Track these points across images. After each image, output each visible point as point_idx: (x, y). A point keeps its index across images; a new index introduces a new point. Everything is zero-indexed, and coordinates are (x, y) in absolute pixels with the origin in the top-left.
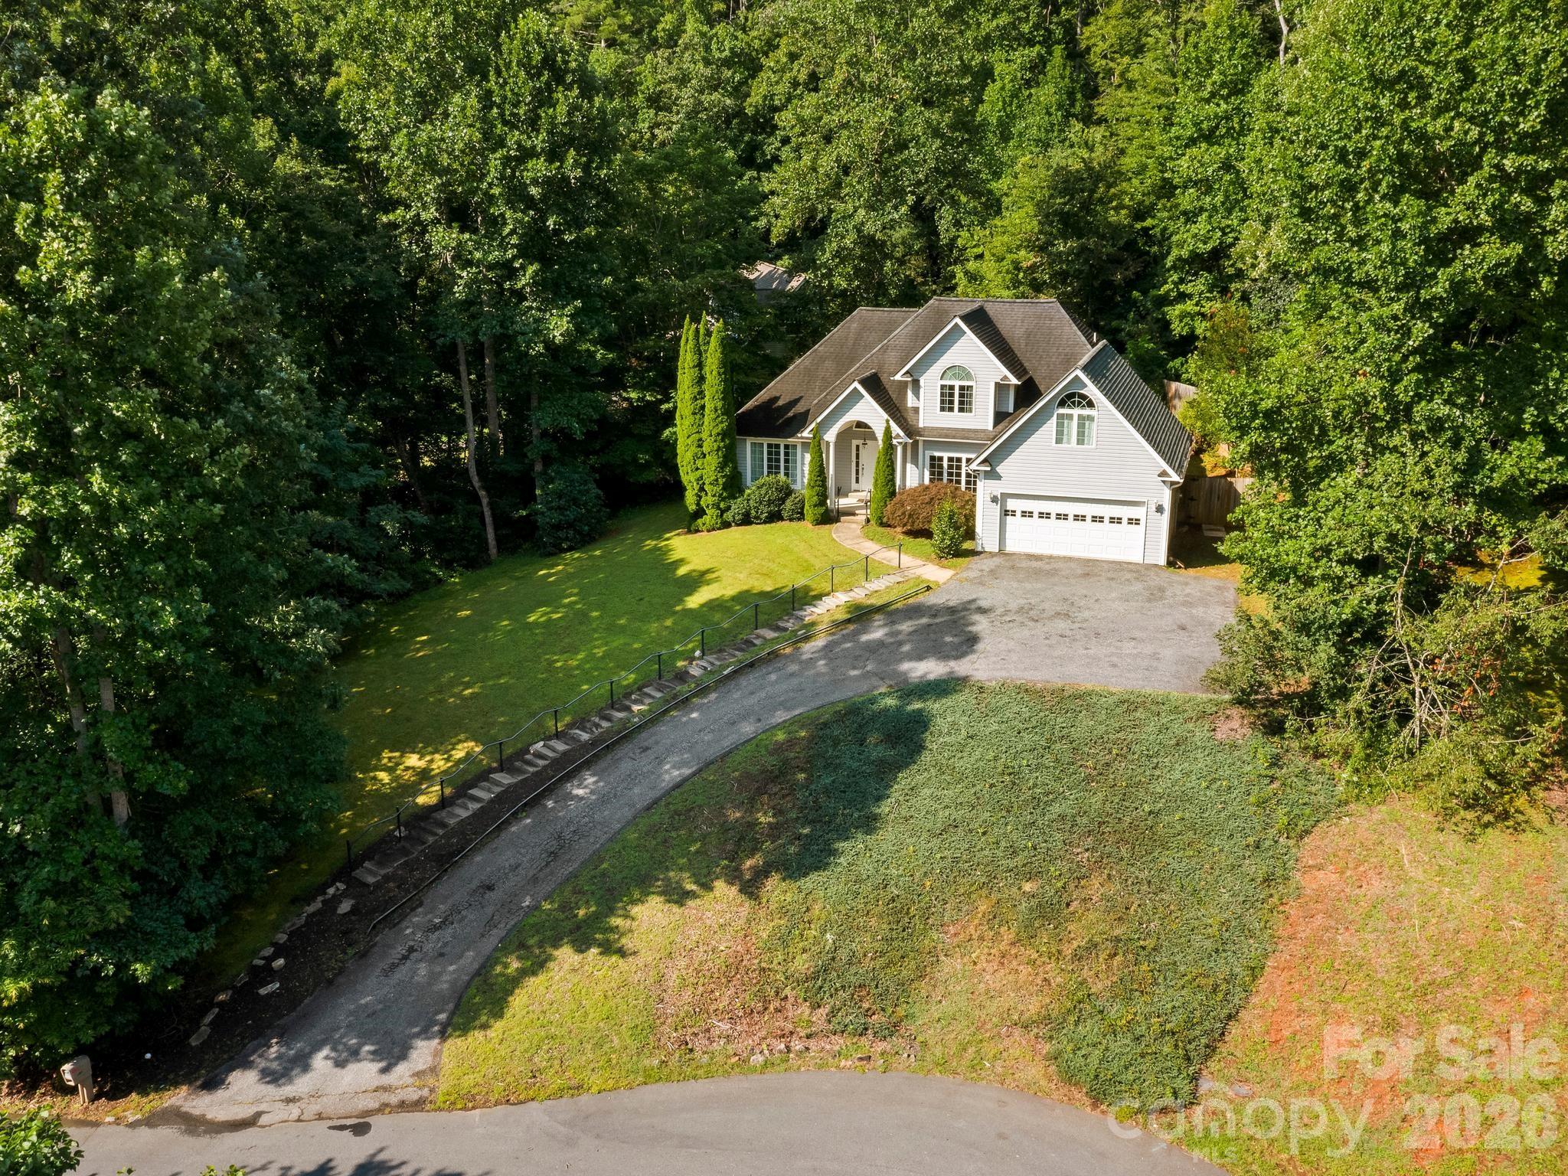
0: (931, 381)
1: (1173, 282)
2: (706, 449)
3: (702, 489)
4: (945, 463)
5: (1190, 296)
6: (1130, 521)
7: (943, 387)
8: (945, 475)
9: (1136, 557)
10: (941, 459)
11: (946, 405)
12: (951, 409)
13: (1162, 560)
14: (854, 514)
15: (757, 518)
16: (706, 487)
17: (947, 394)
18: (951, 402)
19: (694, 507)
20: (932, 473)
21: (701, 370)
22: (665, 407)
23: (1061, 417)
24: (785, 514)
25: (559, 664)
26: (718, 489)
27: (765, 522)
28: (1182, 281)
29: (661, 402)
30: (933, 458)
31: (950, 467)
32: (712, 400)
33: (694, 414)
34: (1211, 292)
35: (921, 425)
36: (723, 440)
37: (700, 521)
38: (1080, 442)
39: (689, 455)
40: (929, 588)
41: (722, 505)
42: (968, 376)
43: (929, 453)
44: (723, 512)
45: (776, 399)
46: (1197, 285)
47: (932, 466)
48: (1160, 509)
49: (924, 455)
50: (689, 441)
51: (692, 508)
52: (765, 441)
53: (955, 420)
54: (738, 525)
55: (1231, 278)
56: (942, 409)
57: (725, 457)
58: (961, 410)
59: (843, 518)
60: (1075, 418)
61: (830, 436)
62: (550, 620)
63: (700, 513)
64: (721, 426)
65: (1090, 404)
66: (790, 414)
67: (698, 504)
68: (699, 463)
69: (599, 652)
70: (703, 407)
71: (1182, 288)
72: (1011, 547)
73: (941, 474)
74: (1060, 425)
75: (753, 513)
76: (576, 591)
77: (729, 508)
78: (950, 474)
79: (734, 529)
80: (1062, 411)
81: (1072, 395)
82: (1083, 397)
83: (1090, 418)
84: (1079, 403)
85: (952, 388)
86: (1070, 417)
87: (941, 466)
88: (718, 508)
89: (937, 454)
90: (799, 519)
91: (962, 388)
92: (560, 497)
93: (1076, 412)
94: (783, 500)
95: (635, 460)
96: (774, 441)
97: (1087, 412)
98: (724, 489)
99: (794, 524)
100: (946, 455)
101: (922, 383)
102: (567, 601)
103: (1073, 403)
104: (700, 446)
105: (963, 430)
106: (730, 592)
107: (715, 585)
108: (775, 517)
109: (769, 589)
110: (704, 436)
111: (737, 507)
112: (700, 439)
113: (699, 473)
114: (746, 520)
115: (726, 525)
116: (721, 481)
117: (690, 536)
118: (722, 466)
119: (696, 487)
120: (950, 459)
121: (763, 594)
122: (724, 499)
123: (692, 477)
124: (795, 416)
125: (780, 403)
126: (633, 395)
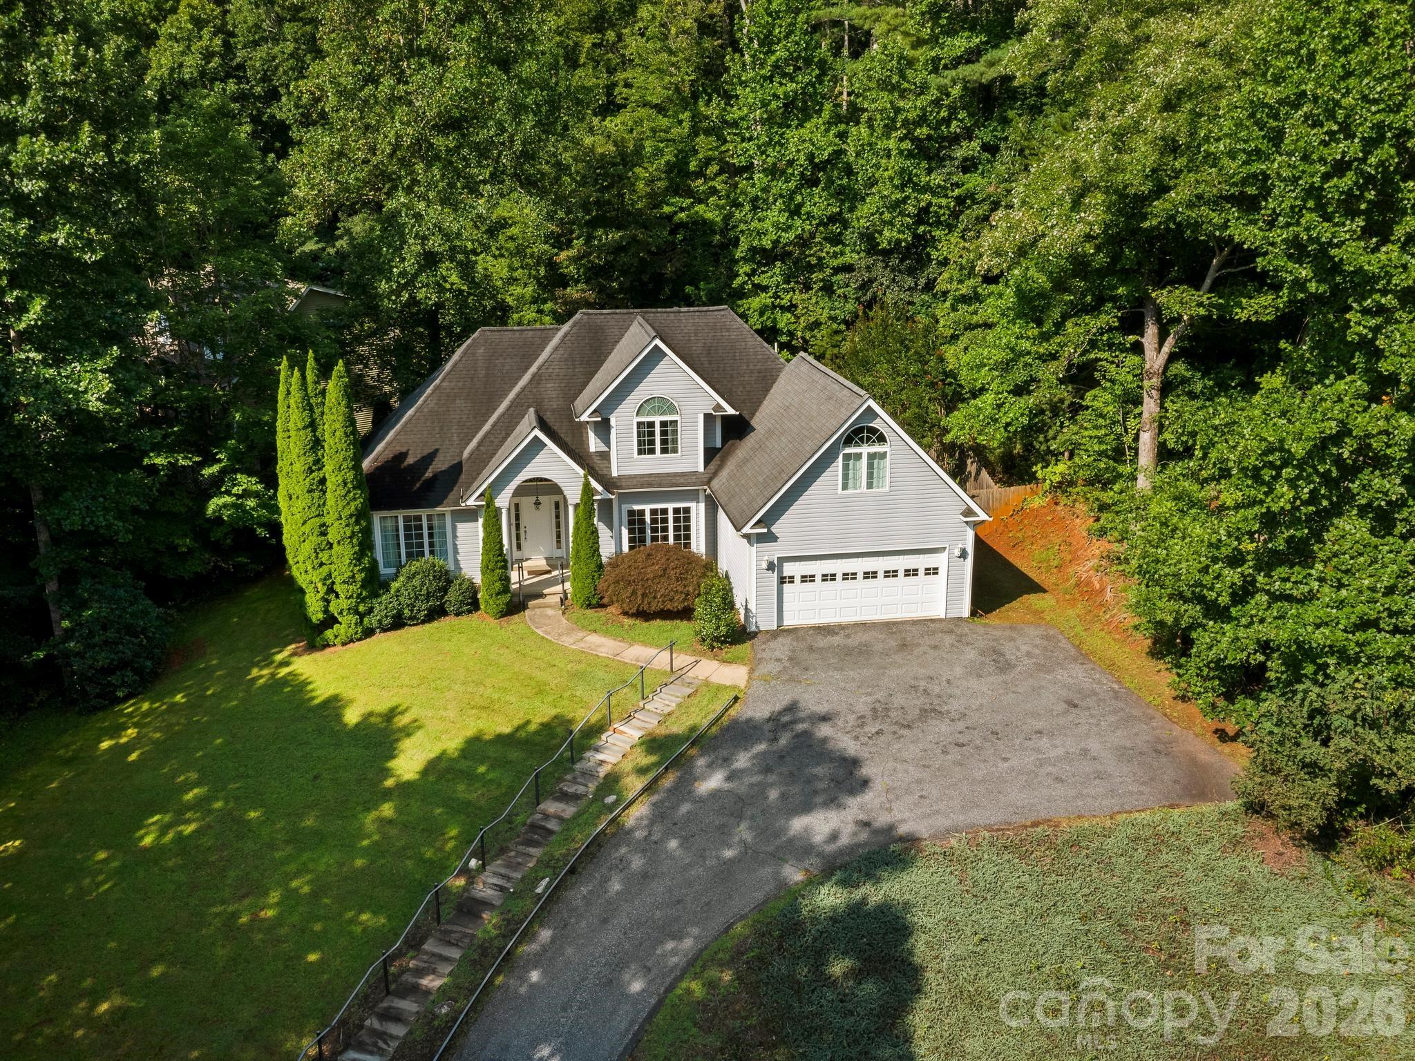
0: (625, 421)
1: (747, 274)
2: (332, 536)
3: (331, 590)
4: (648, 518)
5: (765, 289)
6: (928, 571)
7: (639, 424)
8: (649, 531)
9: (939, 612)
10: (642, 513)
11: (646, 446)
12: (652, 451)
13: (966, 613)
14: (541, 596)
15: (411, 618)
16: (337, 588)
17: (645, 432)
18: (652, 442)
19: (321, 616)
20: (631, 531)
21: (314, 431)
22: (207, 471)
23: (847, 457)
24: (450, 608)
25: (244, 919)
26: (354, 588)
27: (423, 622)
28: (753, 273)
29: (201, 465)
30: (631, 513)
31: (654, 521)
32: (335, 470)
33: (310, 491)
34: (789, 283)
35: (615, 474)
36: (357, 522)
37: (329, 634)
38: (870, 485)
39: (307, 548)
40: (736, 699)
41: (361, 608)
42: (672, 409)
43: (625, 508)
44: (362, 616)
45: (402, 456)
46: (773, 276)
47: (631, 523)
48: (963, 554)
49: (620, 513)
50: (307, 528)
51: (316, 616)
52: (401, 514)
53: (658, 463)
54: (384, 630)
55: (811, 268)
56: (640, 452)
57: (360, 544)
58: (664, 451)
59: (531, 604)
60: (865, 457)
61: (503, 500)
62: (180, 838)
63: (330, 621)
64: (353, 505)
65: (882, 439)
66: (429, 474)
67: (326, 611)
68: (324, 557)
69: (302, 885)
70: (323, 481)
71: (756, 280)
72: (789, 622)
73: (643, 531)
74: (846, 467)
75: (407, 612)
76: (194, 776)
77: (371, 610)
78: (654, 530)
79: (379, 637)
80: (848, 450)
81: (860, 430)
82: (873, 431)
83: (883, 456)
84: (869, 439)
85: (651, 424)
86: (858, 456)
87: (643, 522)
88: (357, 612)
89: (636, 507)
90: (470, 612)
91: (663, 424)
92: (104, 628)
93: (865, 450)
94: (445, 590)
95: (172, 549)
96: (412, 512)
97: (877, 448)
98: (362, 587)
99: (465, 619)
100: (647, 508)
101: (613, 422)
102: (190, 796)
103: (862, 439)
104: (324, 534)
105: (668, 475)
106: (452, 744)
107: (419, 736)
108: (436, 613)
109: (506, 730)
110: (328, 520)
111: (383, 607)
112: (324, 525)
113: (325, 569)
114: (398, 623)
115: (369, 633)
116: (359, 577)
117: (317, 655)
118: (359, 557)
119: (322, 590)
120: (654, 512)
121: (500, 739)
122: (363, 600)
123: (316, 576)
124: (435, 477)
125: (410, 460)
126: (160, 461)
